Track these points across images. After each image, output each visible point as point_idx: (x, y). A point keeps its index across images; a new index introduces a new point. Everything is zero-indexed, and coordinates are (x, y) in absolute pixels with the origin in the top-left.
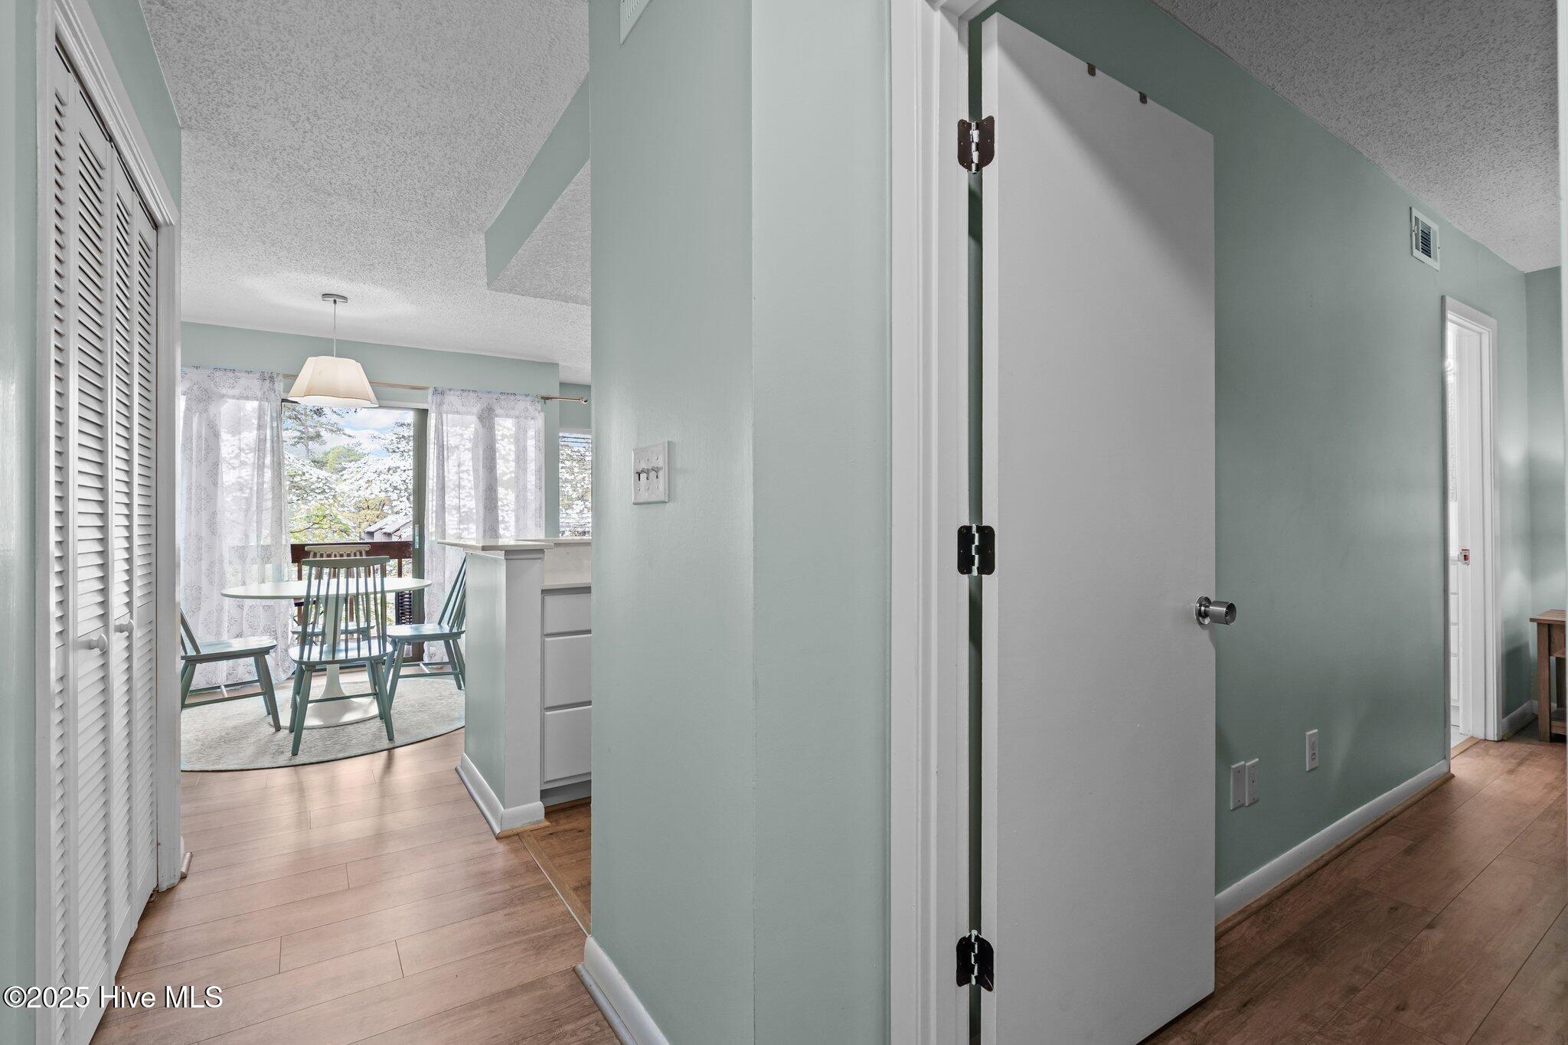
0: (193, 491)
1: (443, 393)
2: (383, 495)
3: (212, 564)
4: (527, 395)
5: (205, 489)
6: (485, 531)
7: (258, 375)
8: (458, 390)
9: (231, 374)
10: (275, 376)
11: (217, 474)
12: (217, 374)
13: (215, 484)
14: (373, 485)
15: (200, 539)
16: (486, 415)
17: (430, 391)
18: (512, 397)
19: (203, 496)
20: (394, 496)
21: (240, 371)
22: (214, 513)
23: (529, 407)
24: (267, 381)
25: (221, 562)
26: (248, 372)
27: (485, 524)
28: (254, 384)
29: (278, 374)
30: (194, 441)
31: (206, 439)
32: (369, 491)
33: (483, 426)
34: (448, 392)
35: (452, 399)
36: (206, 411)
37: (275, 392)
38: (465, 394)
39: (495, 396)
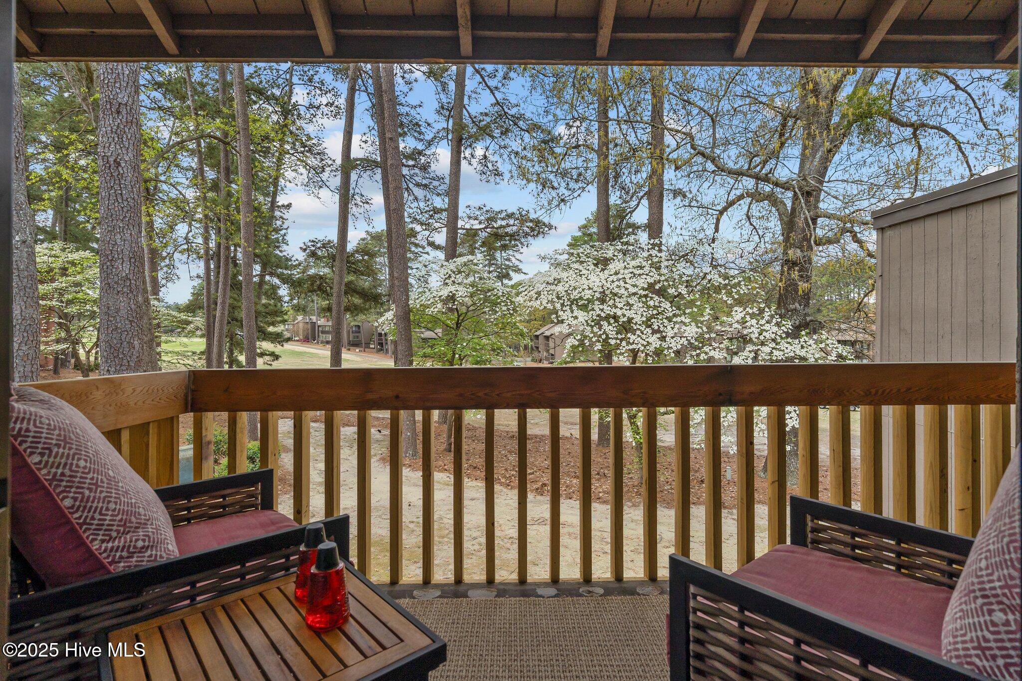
2: (550, 306)
14: (542, 296)
20: (558, 306)
32: (538, 302)
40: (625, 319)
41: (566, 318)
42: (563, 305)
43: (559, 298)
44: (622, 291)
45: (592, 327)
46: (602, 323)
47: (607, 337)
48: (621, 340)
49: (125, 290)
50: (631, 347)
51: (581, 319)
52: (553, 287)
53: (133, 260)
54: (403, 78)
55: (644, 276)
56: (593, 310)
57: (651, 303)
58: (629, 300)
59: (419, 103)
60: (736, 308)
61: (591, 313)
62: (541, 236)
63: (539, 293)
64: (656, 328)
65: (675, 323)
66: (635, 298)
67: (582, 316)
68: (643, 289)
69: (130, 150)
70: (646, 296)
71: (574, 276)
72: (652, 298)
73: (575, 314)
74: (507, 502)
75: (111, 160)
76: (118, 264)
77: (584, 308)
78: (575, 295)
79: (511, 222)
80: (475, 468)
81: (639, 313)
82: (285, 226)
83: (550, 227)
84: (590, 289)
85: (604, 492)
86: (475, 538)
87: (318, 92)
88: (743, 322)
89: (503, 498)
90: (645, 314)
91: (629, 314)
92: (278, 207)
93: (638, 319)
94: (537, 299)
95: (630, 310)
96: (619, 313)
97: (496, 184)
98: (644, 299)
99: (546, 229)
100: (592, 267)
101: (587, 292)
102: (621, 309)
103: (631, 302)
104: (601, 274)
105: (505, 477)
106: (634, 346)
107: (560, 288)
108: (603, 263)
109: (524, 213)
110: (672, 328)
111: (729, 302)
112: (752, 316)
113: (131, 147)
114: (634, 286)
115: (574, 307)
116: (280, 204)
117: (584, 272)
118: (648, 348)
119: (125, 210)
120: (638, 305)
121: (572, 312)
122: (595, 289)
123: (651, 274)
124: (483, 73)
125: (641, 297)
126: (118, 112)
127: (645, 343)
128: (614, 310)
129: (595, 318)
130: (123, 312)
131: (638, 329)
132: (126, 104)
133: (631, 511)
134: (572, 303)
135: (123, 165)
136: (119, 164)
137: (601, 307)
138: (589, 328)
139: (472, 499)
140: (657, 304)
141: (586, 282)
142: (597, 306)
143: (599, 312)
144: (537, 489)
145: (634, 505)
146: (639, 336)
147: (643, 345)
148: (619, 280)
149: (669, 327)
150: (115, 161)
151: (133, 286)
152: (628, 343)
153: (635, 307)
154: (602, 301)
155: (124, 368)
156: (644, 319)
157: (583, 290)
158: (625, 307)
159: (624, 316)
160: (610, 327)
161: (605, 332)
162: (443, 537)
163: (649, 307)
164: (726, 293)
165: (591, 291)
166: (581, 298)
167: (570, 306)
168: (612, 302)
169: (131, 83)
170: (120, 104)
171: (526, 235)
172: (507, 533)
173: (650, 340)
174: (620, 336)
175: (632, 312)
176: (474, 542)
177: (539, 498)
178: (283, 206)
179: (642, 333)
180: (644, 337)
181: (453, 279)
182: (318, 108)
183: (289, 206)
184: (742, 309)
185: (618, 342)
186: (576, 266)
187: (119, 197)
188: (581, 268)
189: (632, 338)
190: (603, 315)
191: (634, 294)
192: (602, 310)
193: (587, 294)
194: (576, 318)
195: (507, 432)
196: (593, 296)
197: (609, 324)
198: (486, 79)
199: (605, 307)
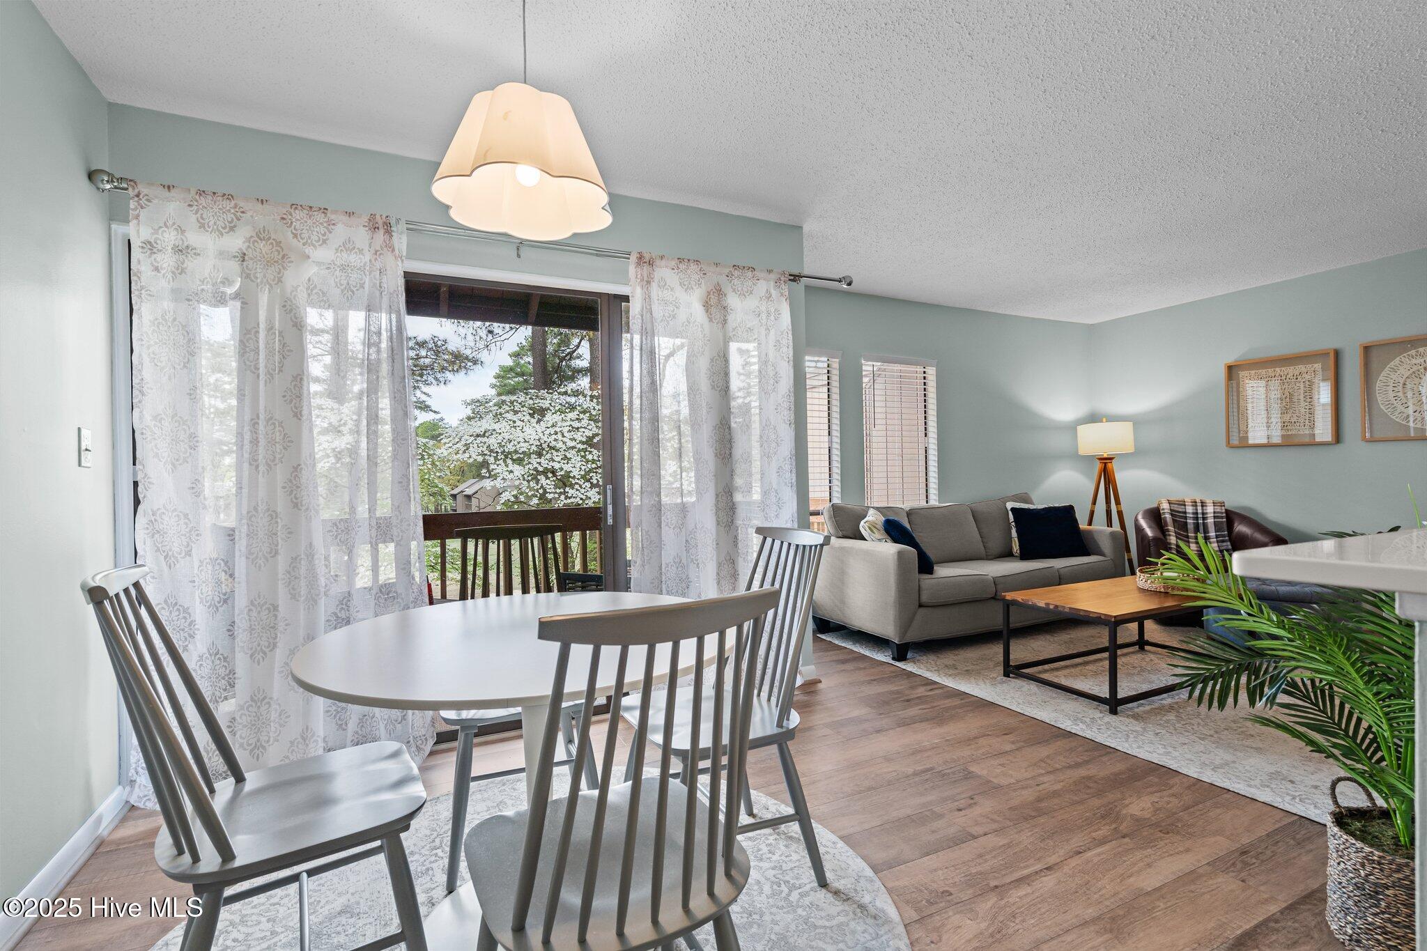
0: (261, 427)
1: (651, 263)
2: (480, 459)
3: (295, 560)
4: (770, 271)
5: (281, 424)
6: (717, 495)
7: (365, 219)
8: (673, 259)
9: (320, 217)
10: (393, 222)
11: (300, 397)
12: (298, 214)
13: (298, 415)
14: (471, 449)
15: (273, 516)
16: (713, 301)
17: (633, 258)
18: (750, 274)
19: (278, 438)
20: (491, 460)
21: (335, 212)
22: (297, 469)
23: (774, 292)
24: (382, 231)
25: (311, 556)
26: (350, 214)
27: (716, 484)
28: (361, 236)
29: (398, 221)
30: (262, 335)
31: (280, 333)
32: (467, 455)
33: (711, 320)
34: (658, 262)
35: (664, 272)
36: (280, 280)
37: (393, 250)
38: (682, 266)
39: (727, 271)
40: (562, 473)
41: (500, 471)
42: (496, 458)
43: (491, 451)
44: (560, 445)
45: (528, 481)
46: (539, 477)
47: (545, 492)
48: (559, 494)
51: (516, 473)
52: (485, 439)
55: (583, 430)
56: (530, 463)
57: (590, 457)
58: (567, 454)
61: (527, 467)
62: (464, 371)
63: (467, 446)
64: (595, 482)
66: (574, 452)
67: (518, 470)
68: (583, 443)
70: (585, 450)
71: (508, 427)
72: (590, 452)
73: (510, 468)
77: (519, 461)
78: (510, 447)
79: (423, 353)
81: (577, 466)
83: (475, 362)
84: (525, 441)
91: (567, 467)
93: (575, 473)
94: (464, 452)
95: (568, 463)
96: (557, 466)
98: (583, 454)
99: (469, 364)
100: (528, 417)
101: (522, 444)
102: (559, 462)
103: (569, 456)
104: (537, 426)
106: (572, 500)
107: (492, 441)
108: (538, 413)
109: (439, 343)
114: (574, 439)
115: (509, 461)
117: (519, 423)
118: (587, 502)
120: (576, 459)
121: (507, 466)
122: (531, 442)
123: (590, 427)
125: (579, 451)
127: (584, 497)
128: (551, 464)
129: (531, 472)
131: (576, 483)
134: (506, 457)
137: (538, 460)
138: (525, 483)
140: (596, 458)
141: (521, 435)
142: (534, 460)
143: (536, 465)
146: (577, 490)
147: (581, 499)
148: (556, 433)
152: (566, 498)
153: (573, 461)
154: (540, 455)
156: (583, 473)
157: (519, 443)
158: (563, 461)
159: (561, 469)
160: (548, 481)
161: (542, 487)
163: (587, 461)
165: (527, 444)
166: (516, 452)
167: (505, 461)
168: (549, 456)
171: (443, 369)
173: (589, 494)
174: (558, 491)
175: (570, 465)
179: (581, 487)
180: (583, 491)
185: (557, 496)
186: (510, 416)
188: (515, 418)
189: (571, 492)
190: (541, 469)
191: (573, 448)
192: (540, 463)
193: (524, 447)
194: (511, 472)
196: (529, 449)
197: (547, 478)
199: (542, 460)
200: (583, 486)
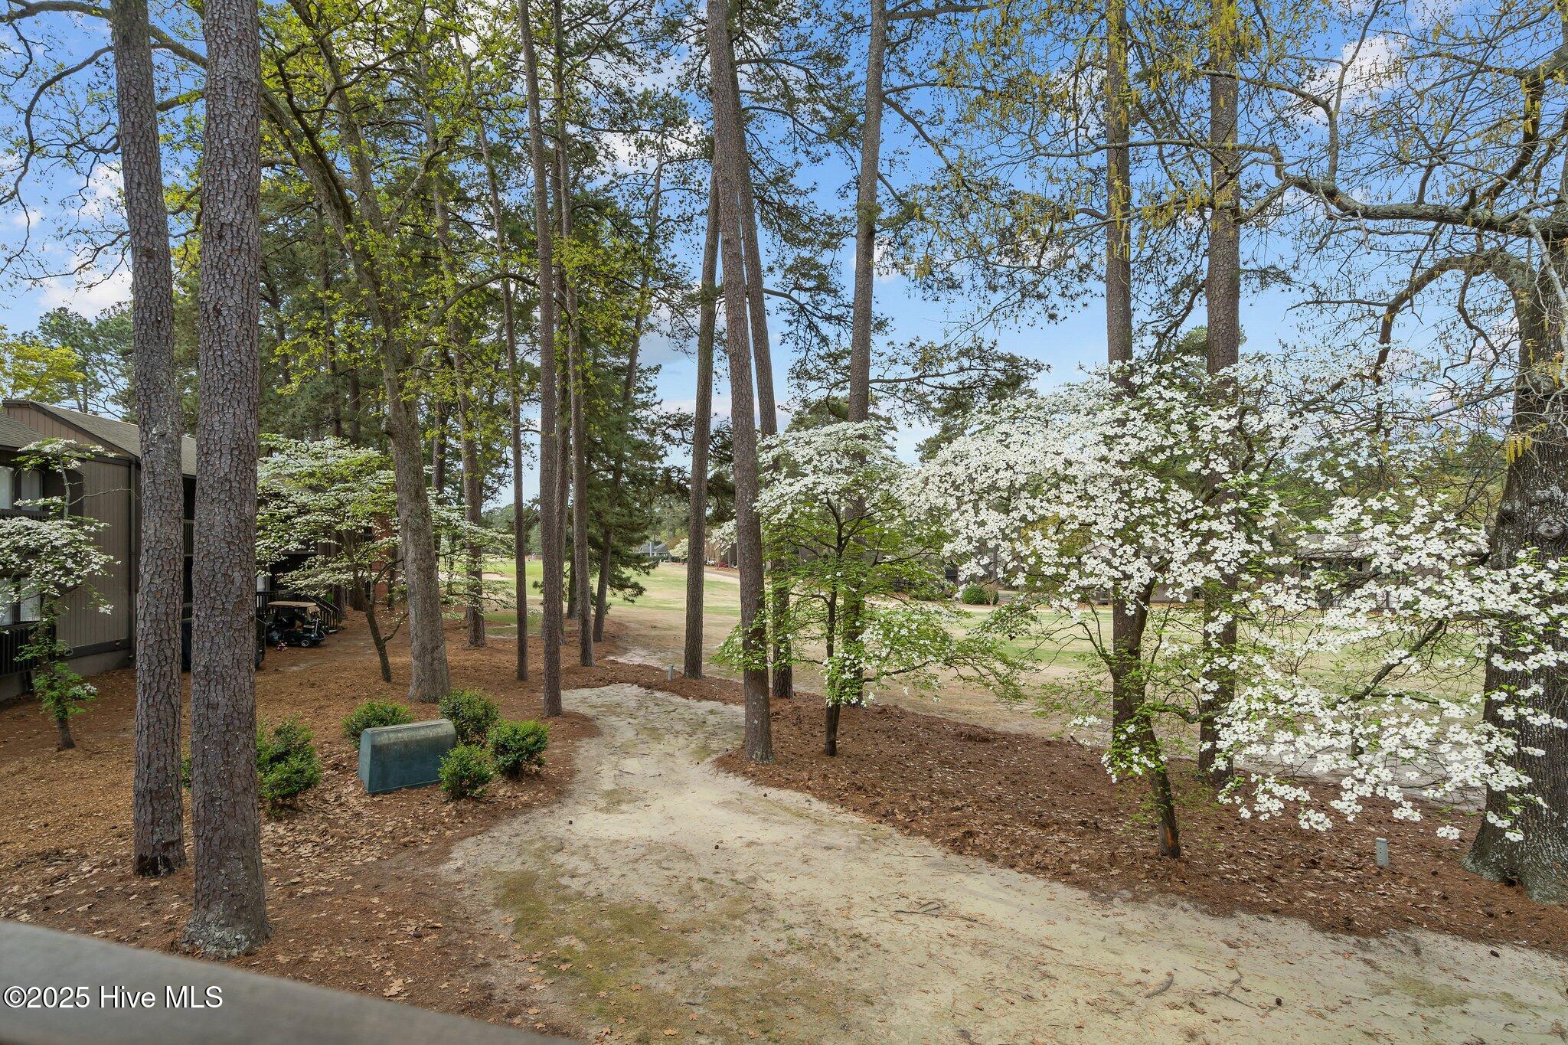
48: (1068, 567)
49: (222, 497)
50: (1085, 582)
53: (236, 452)
54: (808, 153)
56: (1016, 508)
58: (1089, 488)
59: (811, 185)
60: (1341, 500)
61: (1011, 515)
64: (1148, 543)
65: (1196, 533)
66: (1104, 484)
67: (995, 521)
69: (236, 291)
70: (1129, 480)
72: (1142, 484)
73: (983, 515)
74: (887, 860)
75: (210, 307)
76: (214, 459)
77: (999, 505)
80: (859, 788)
81: (1109, 512)
82: (657, 399)
85: (1081, 862)
86: (790, 927)
87: (695, 197)
88: (1354, 528)
89: (886, 850)
90: (1122, 515)
91: (1085, 515)
92: (642, 371)
93: (1105, 525)
95: (1089, 507)
97: (950, 302)
102: (1068, 504)
103: (1092, 490)
105: (905, 810)
106: (1092, 581)
109: (985, 346)
110: (1186, 544)
111: (1329, 486)
112: (1380, 516)
113: (238, 286)
116: (644, 367)
119: (226, 379)
121: (977, 513)
124: (919, 119)
125: (1117, 482)
126: (221, 237)
130: (218, 529)
132: (231, 225)
133: (1128, 910)
135: (225, 313)
136: (218, 312)
137: (1031, 502)
139: (828, 848)
143: (1024, 511)
144: (955, 841)
145: (1136, 899)
149: (1178, 543)
150: (215, 308)
151: (236, 492)
153: (1100, 502)
155: (217, 613)
156: (1119, 525)
157: (997, 471)
158: (1079, 503)
159: (1073, 517)
160: (1046, 542)
162: (735, 917)
164: (1320, 468)
165: (1010, 473)
169: (240, 193)
170: (223, 224)
172: (855, 923)
173: (1129, 569)
175: (1091, 510)
176: (782, 936)
177: (954, 858)
178: (649, 369)
181: (814, 463)
182: (690, 219)
183: (658, 369)
184: (1356, 501)
185: (1062, 571)
187: (219, 359)
190: (1030, 517)
192: (1032, 509)
194: (982, 524)
195: (957, 725)
198: (925, 128)
199: (1037, 503)
200: (1119, 552)
